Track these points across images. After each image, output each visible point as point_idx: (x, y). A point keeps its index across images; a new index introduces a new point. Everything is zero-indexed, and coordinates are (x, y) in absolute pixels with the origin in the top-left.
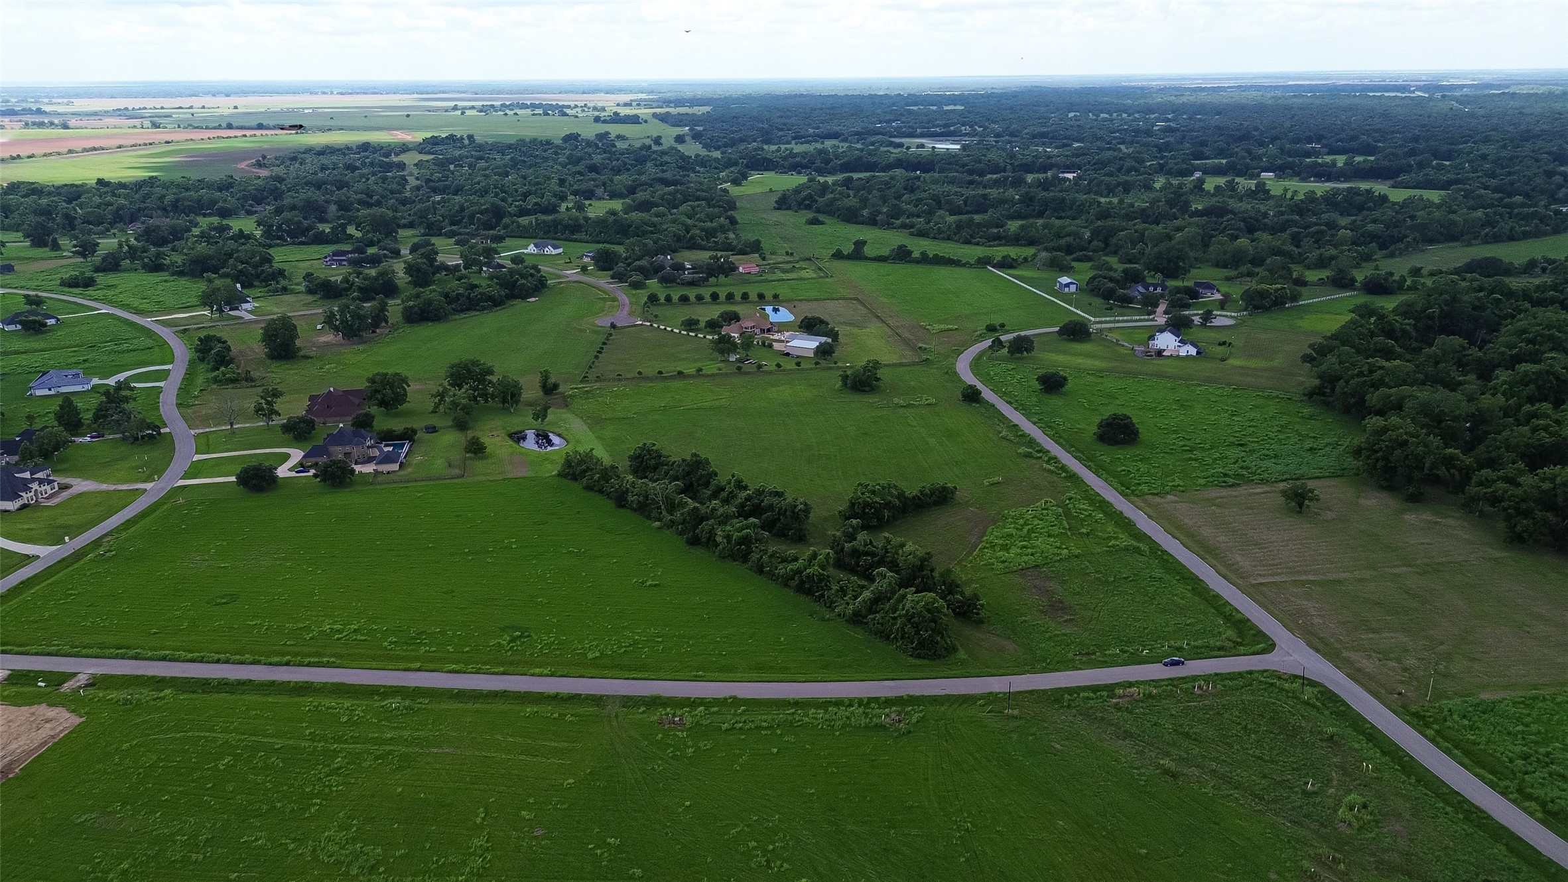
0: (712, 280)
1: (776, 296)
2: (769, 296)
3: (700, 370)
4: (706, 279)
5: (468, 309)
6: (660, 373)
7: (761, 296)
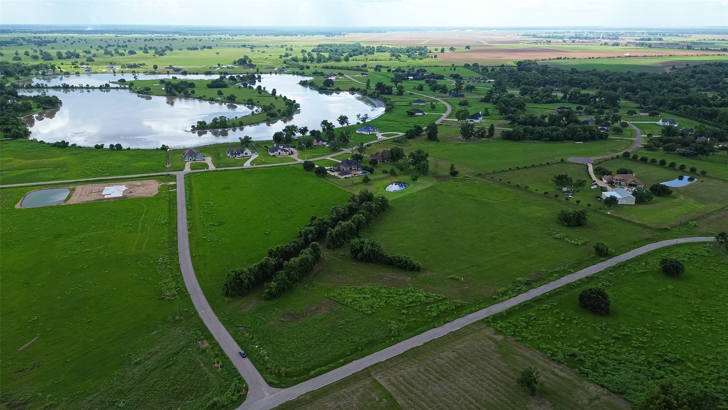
0: (700, 156)
1: (703, 173)
2: (698, 171)
3: (527, 187)
4: (696, 155)
5: (537, 139)
6: (509, 182)
7: (693, 170)
